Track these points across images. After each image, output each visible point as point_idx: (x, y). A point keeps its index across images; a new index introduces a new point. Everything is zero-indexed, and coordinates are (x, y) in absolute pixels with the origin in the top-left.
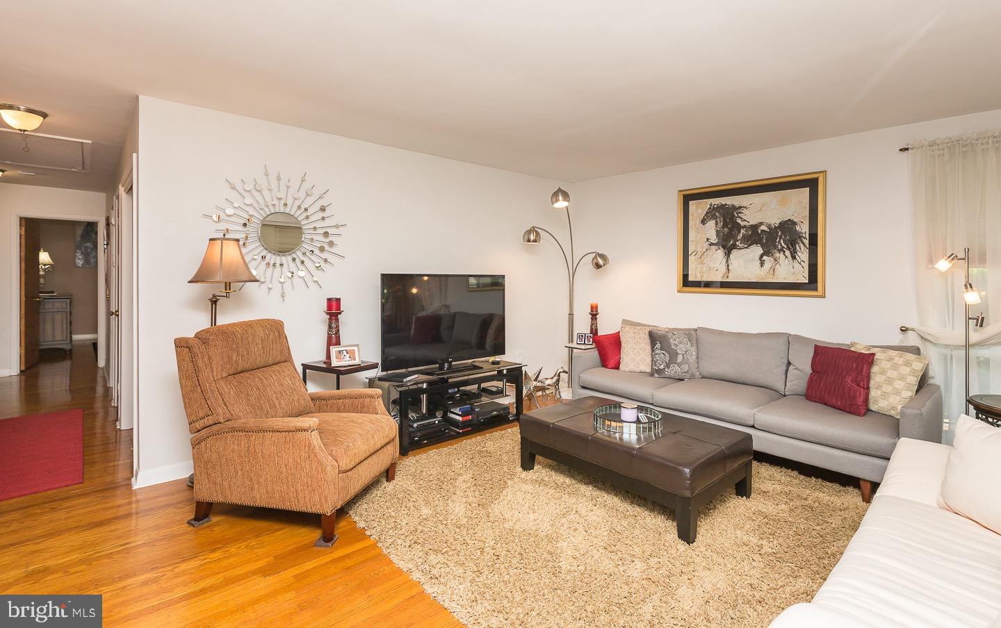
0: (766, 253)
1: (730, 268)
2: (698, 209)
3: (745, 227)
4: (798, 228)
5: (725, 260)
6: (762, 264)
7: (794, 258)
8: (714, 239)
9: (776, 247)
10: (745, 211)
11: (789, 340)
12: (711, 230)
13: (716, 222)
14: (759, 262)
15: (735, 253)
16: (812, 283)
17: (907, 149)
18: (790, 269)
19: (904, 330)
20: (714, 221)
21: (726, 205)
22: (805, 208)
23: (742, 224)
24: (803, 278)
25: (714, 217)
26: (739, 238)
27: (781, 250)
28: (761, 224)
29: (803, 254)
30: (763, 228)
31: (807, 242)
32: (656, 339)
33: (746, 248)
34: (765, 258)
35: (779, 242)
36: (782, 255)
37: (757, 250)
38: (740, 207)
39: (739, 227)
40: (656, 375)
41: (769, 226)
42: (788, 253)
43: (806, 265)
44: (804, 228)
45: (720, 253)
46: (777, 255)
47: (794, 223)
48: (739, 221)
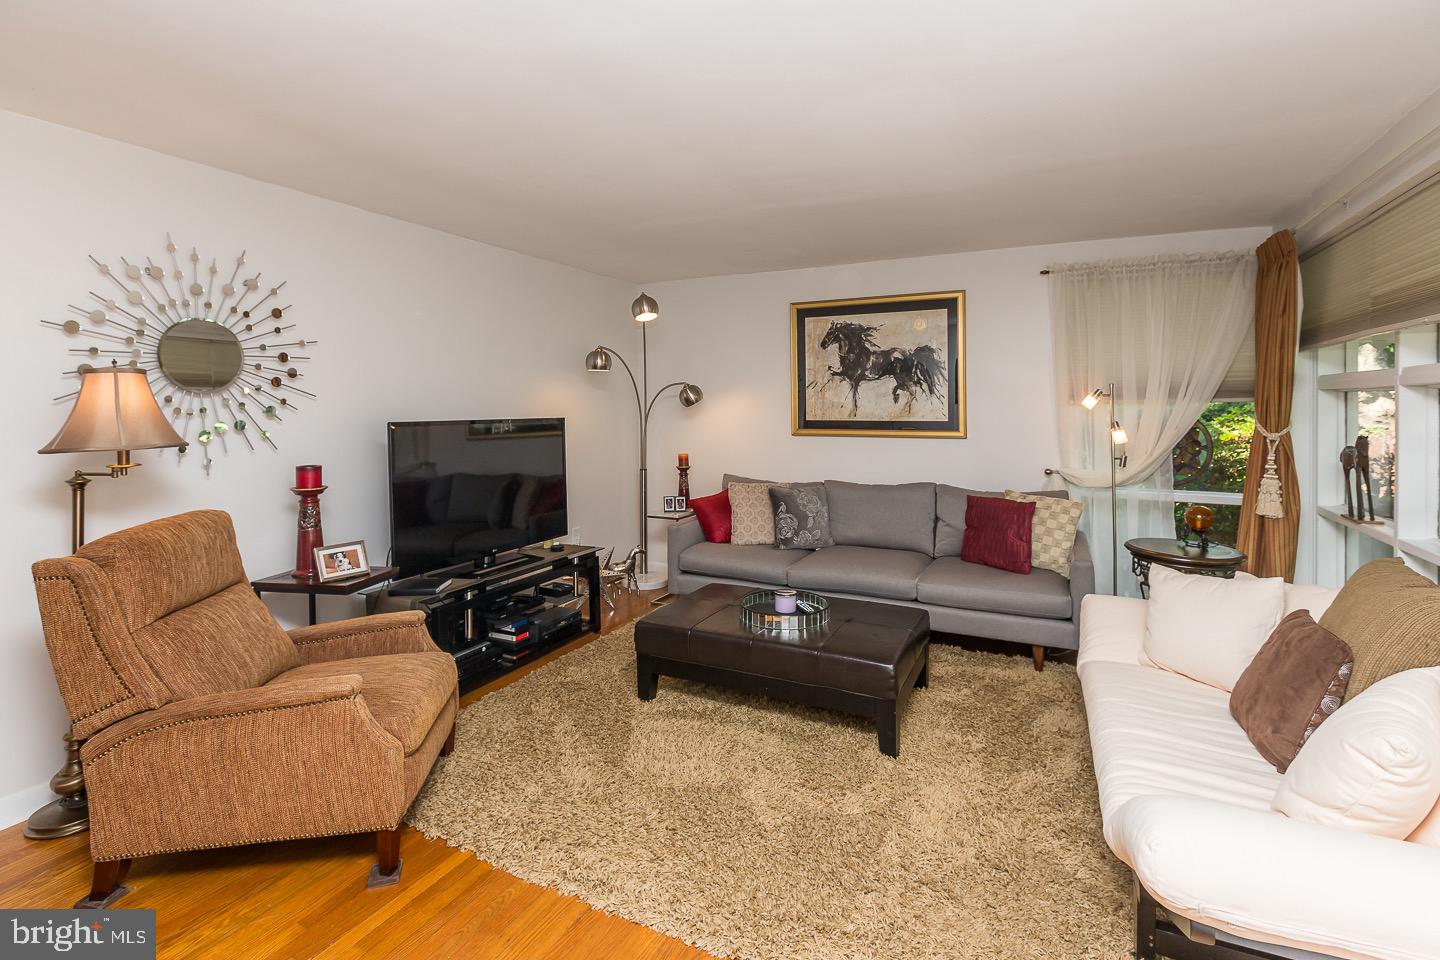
0: (901, 386)
1: (858, 404)
2: (817, 327)
3: (875, 353)
4: (935, 356)
5: (851, 394)
6: (896, 399)
7: (931, 391)
8: (837, 367)
9: (911, 379)
10: (874, 333)
11: (937, 491)
12: (833, 356)
13: (840, 348)
14: (892, 396)
15: (863, 386)
16: (951, 424)
17: (1048, 272)
18: (930, 406)
19: (1049, 473)
20: (837, 345)
21: (851, 324)
22: (943, 332)
23: (872, 349)
24: (942, 416)
25: (837, 339)
26: (868, 366)
27: (918, 383)
28: (894, 350)
29: (942, 388)
30: (897, 355)
31: (946, 373)
32: (777, 498)
33: (877, 379)
34: (899, 391)
35: (915, 372)
36: (918, 388)
37: (890, 382)
38: (868, 329)
39: (868, 353)
40: (782, 547)
41: (903, 353)
42: (925, 386)
43: (946, 401)
44: (942, 356)
45: (846, 385)
46: (914, 388)
47: (931, 350)
48: (867, 345)
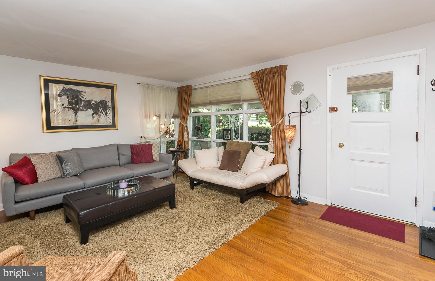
0: (95, 113)
1: (77, 119)
2: (55, 89)
3: (84, 101)
4: (107, 104)
5: (74, 116)
6: (93, 118)
7: (106, 115)
8: (66, 104)
9: (99, 111)
10: (83, 93)
11: (118, 146)
13: (68, 97)
14: (92, 116)
16: (113, 126)
17: (139, 84)
18: (105, 120)
19: (141, 137)
20: (66, 96)
21: (73, 89)
22: (109, 96)
23: (83, 99)
24: (110, 122)
25: (66, 94)
26: (81, 105)
27: (101, 112)
28: (92, 100)
29: (110, 114)
30: (93, 102)
31: (111, 109)
33: (85, 110)
34: (94, 115)
35: (100, 109)
36: (101, 114)
37: (91, 112)
38: (81, 92)
39: (81, 101)
41: (96, 102)
42: (104, 113)
43: (111, 118)
44: (110, 104)
45: (71, 112)
46: (100, 114)
47: (106, 102)
48: (81, 98)
